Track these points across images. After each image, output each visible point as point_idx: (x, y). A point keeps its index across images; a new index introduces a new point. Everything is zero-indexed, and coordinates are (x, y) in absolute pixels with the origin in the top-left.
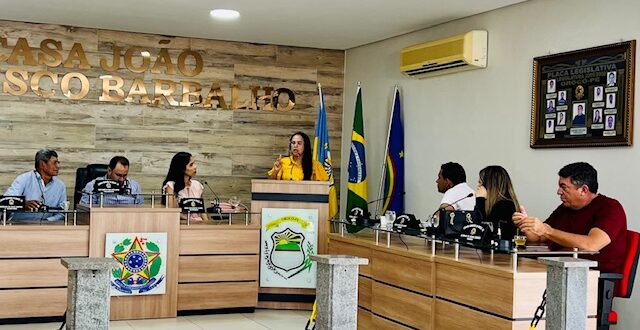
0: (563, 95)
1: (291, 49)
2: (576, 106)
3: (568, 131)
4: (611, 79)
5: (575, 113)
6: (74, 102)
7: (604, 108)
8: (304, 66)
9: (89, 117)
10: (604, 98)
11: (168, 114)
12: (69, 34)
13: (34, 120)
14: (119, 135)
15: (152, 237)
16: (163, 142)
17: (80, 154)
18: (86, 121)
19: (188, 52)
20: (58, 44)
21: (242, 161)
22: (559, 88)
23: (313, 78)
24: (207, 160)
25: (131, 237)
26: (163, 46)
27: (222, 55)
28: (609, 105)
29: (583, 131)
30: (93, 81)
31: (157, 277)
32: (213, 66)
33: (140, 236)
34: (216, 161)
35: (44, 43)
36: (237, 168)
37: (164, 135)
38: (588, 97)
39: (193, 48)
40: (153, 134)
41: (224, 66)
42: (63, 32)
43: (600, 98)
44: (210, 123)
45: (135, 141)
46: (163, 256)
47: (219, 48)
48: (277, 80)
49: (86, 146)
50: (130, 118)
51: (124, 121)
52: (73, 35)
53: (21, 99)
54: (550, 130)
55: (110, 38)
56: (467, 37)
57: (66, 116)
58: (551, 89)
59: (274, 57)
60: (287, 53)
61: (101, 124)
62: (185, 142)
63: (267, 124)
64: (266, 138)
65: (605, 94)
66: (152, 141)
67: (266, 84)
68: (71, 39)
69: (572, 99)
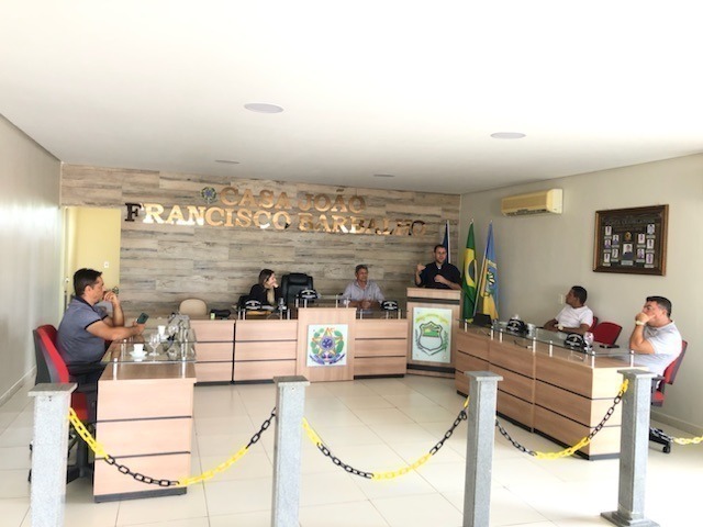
0: (616, 238)
1: (424, 194)
2: (625, 246)
3: (620, 262)
4: (651, 229)
5: (625, 250)
6: (281, 231)
7: (645, 249)
8: (433, 205)
9: (291, 241)
10: (646, 242)
11: (343, 239)
12: (278, 186)
13: (256, 243)
14: (311, 252)
15: (338, 328)
17: (284, 265)
18: (289, 244)
19: (355, 197)
20: (272, 193)
21: (390, 269)
22: (613, 232)
23: (439, 213)
25: (325, 327)
26: (339, 193)
27: (377, 199)
28: (649, 247)
29: (630, 263)
30: (294, 217)
31: (341, 354)
32: (372, 206)
33: (330, 326)
35: (262, 192)
36: (386, 274)
37: (339, 252)
38: (634, 240)
39: (359, 194)
40: (332, 252)
41: (379, 206)
42: (274, 184)
43: (643, 242)
45: (320, 257)
46: (345, 340)
47: (376, 194)
48: (414, 215)
49: (289, 260)
50: (317, 241)
51: (314, 243)
52: (282, 187)
53: (247, 229)
54: (607, 260)
55: (305, 188)
56: (549, 194)
57: (276, 240)
58: (608, 232)
59: (412, 200)
60: (422, 196)
61: (298, 245)
62: (353, 257)
64: (406, 254)
65: (646, 240)
66: (331, 257)
67: (407, 218)
68: (279, 189)
69: (623, 241)
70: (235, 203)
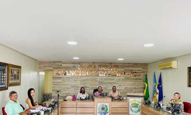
1: (136, 64)
6: (94, 76)
8: (139, 67)
9: (97, 79)
12: (93, 64)
13: (87, 80)
15: (106, 104)
16: (111, 83)
17: (95, 86)
19: (115, 66)
20: (91, 66)
21: (126, 86)
23: (141, 69)
24: (119, 86)
31: (107, 112)
32: (120, 68)
34: (121, 86)
35: (89, 66)
36: (125, 88)
39: (116, 65)
40: (109, 82)
41: (122, 68)
44: (120, 79)
45: (105, 83)
47: (121, 65)
48: (133, 70)
49: (96, 84)
50: (104, 79)
51: (103, 79)
55: (100, 64)
56: (172, 62)
59: (133, 66)
60: (136, 65)
61: (99, 80)
62: (115, 83)
63: (131, 79)
64: (131, 82)
67: (131, 71)
70: (82, 69)
